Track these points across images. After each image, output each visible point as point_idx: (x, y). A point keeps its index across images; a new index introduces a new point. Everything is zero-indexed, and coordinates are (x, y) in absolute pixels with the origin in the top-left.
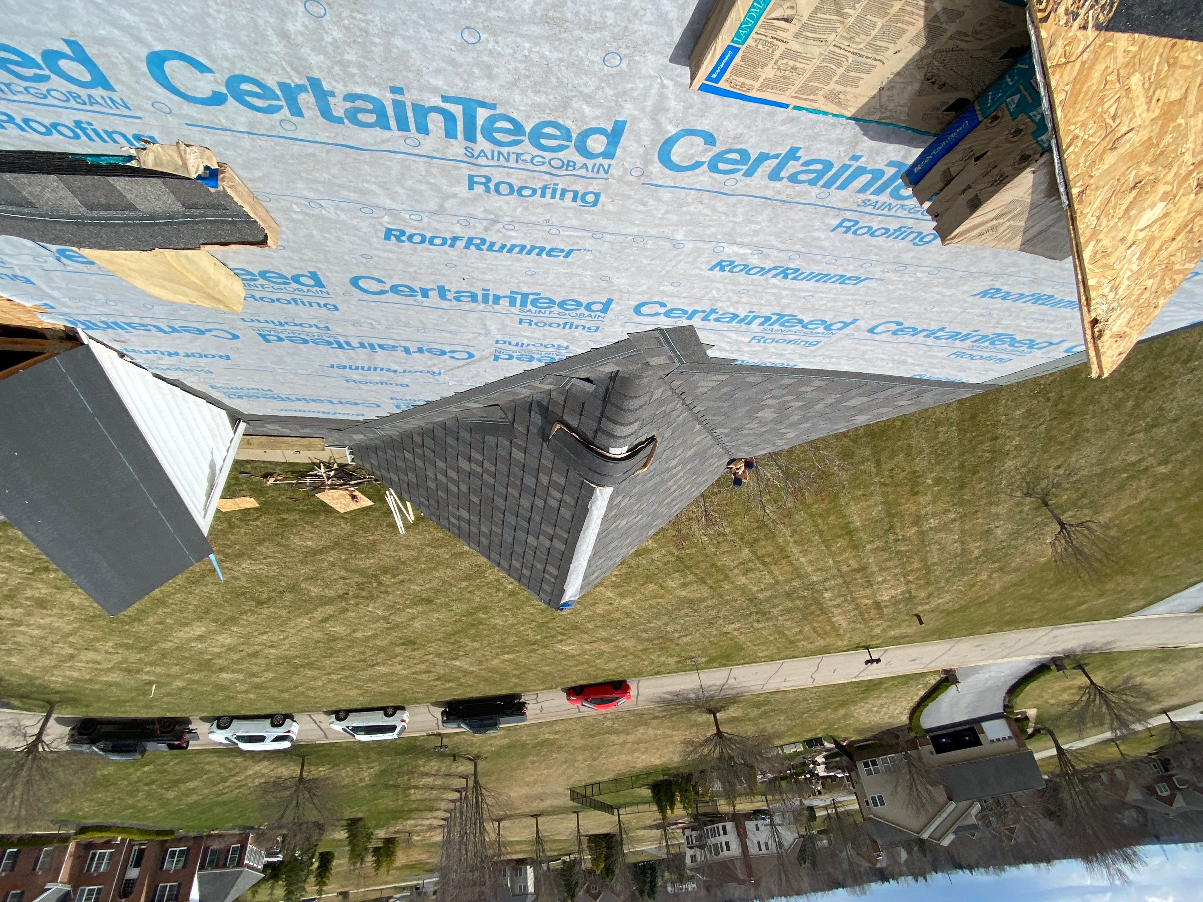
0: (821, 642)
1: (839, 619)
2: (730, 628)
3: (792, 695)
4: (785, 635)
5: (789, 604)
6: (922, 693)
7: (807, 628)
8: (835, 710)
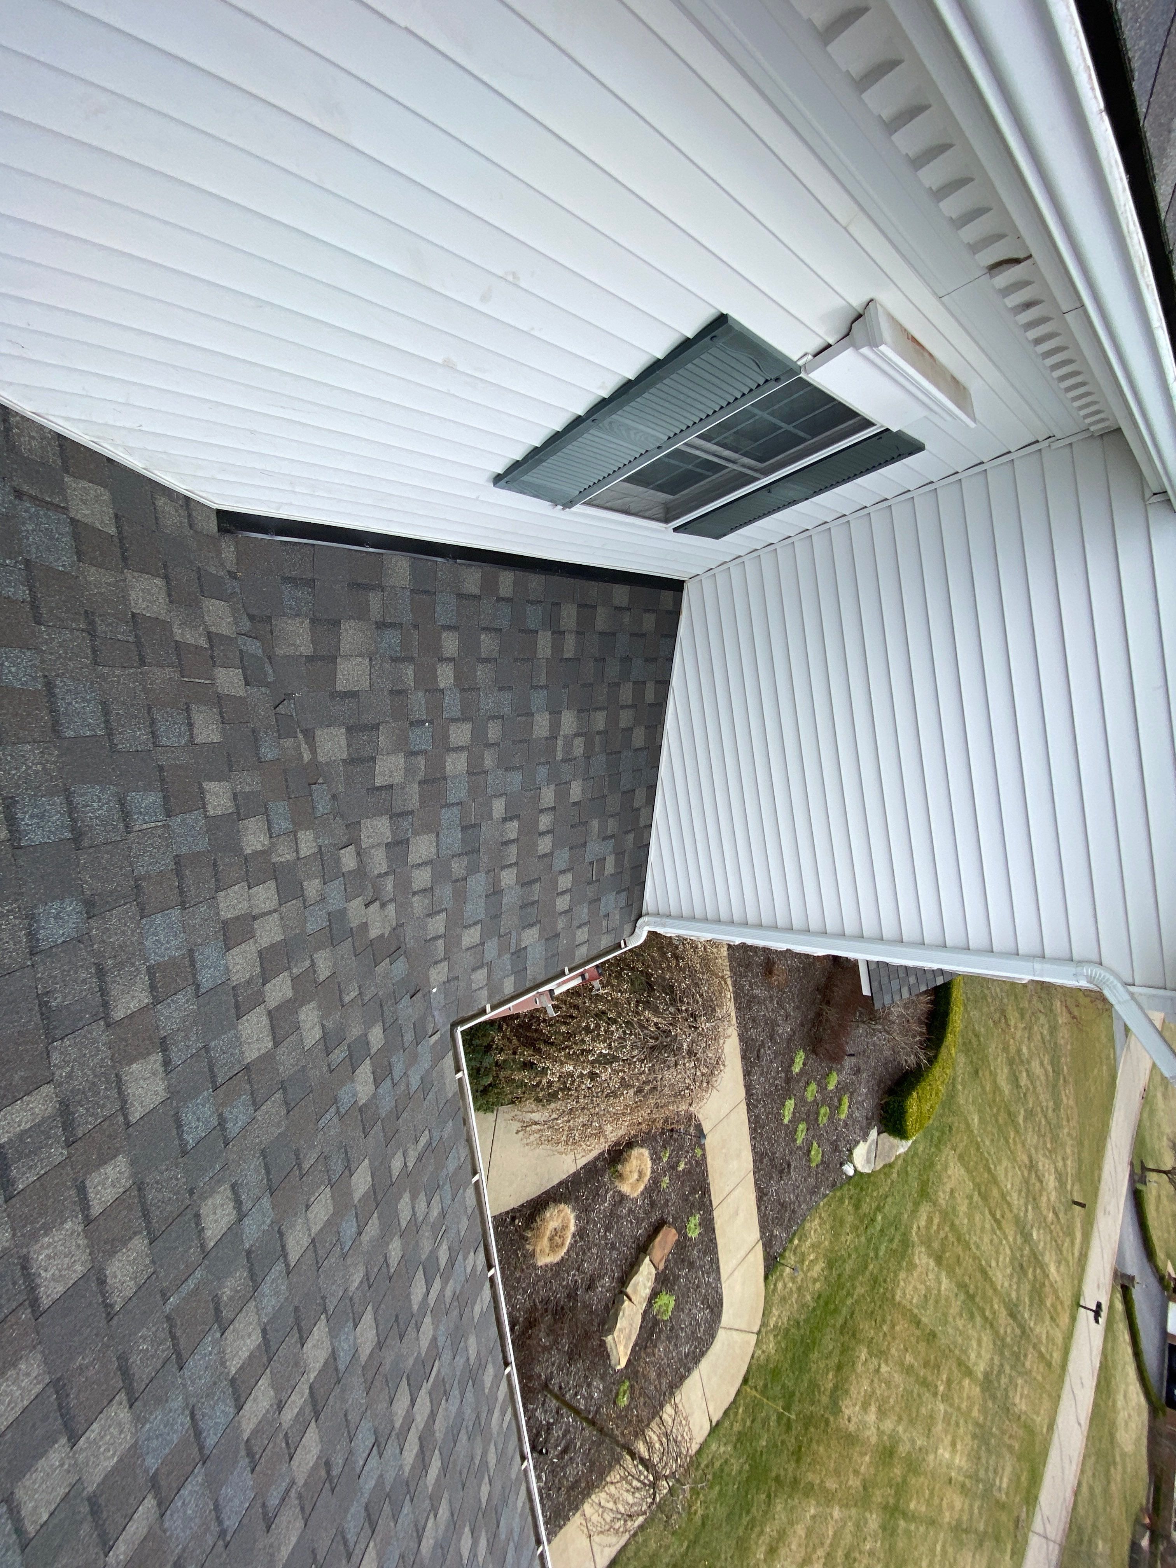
0: (1059, 1337)
1: (1053, 1271)
2: (1018, 1399)
4: (1042, 1356)
5: (1027, 1285)
7: (1047, 1320)
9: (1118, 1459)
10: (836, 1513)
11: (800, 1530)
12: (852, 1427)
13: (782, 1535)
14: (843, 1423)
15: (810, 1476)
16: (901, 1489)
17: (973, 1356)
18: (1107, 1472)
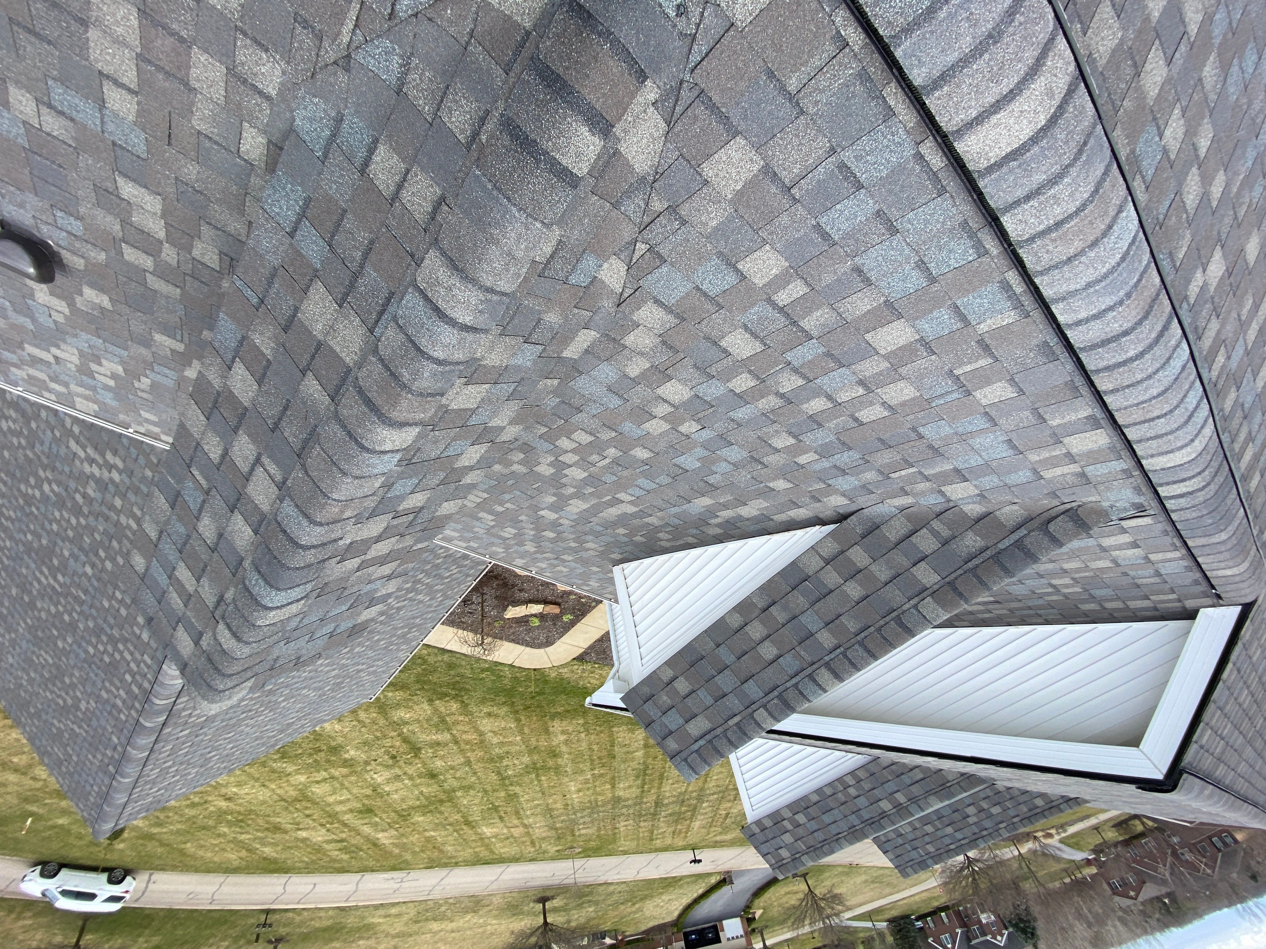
0: (668, 841)
1: (696, 824)
2: (623, 824)
3: (612, 888)
4: (652, 833)
5: (677, 809)
6: (701, 891)
7: (671, 829)
8: (634, 904)
9: (637, 906)
10: (518, 738)
11: (503, 724)
12: (551, 729)
13: (496, 716)
14: (550, 724)
15: (523, 718)
16: (546, 769)
17: (621, 785)
18: (627, 901)
